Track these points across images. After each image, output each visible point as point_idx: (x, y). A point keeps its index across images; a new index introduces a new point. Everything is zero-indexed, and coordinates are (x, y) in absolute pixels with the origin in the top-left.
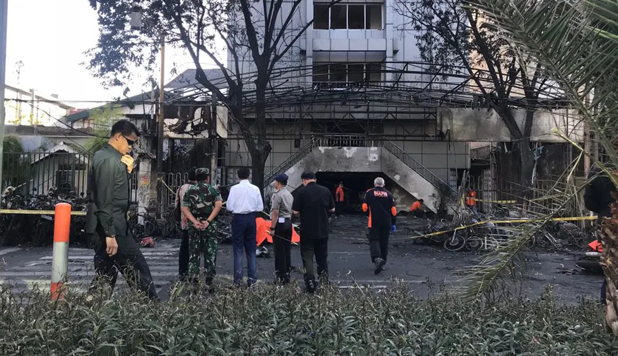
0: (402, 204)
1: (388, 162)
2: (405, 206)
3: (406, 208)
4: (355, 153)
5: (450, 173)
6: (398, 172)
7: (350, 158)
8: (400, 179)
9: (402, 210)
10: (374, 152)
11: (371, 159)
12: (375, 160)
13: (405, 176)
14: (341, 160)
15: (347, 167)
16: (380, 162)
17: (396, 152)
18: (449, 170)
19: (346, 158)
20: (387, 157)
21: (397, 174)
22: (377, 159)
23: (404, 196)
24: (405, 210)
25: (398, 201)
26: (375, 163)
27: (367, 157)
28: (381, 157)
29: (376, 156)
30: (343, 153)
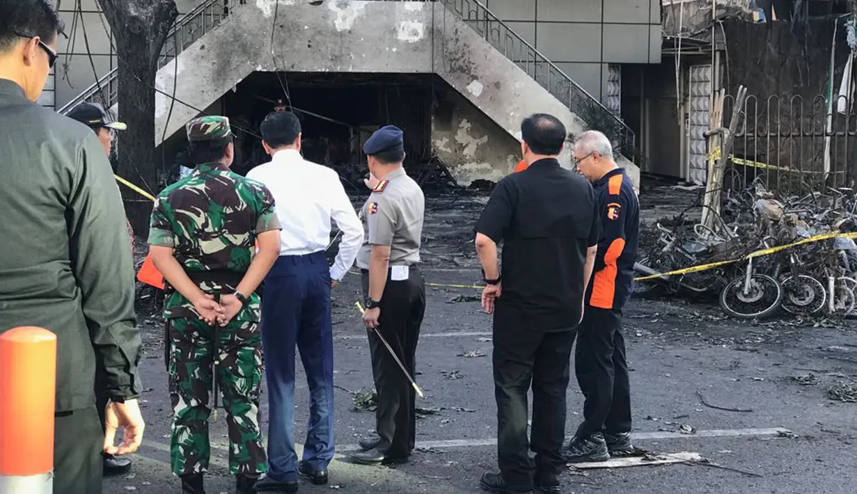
0: (481, 160)
1: (451, 46)
2: (486, 165)
3: (488, 171)
4: (360, 18)
5: (608, 74)
6: (479, 73)
7: (342, 34)
8: (484, 92)
9: (481, 177)
10: (412, 16)
11: (403, 36)
12: (416, 39)
13: (497, 85)
14: (318, 38)
15: (335, 58)
16: (429, 43)
17: (473, 17)
18: (606, 66)
19: (334, 33)
20: (450, 33)
21: (475, 78)
22: (421, 35)
23: (485, 138)
24: (487, 177)
25: (469, 151)
26: (416, 48)
27: (394, 31)
28: (432, 32)
29: (420, 27)
30: (325, 17)
